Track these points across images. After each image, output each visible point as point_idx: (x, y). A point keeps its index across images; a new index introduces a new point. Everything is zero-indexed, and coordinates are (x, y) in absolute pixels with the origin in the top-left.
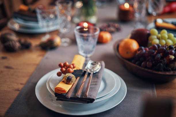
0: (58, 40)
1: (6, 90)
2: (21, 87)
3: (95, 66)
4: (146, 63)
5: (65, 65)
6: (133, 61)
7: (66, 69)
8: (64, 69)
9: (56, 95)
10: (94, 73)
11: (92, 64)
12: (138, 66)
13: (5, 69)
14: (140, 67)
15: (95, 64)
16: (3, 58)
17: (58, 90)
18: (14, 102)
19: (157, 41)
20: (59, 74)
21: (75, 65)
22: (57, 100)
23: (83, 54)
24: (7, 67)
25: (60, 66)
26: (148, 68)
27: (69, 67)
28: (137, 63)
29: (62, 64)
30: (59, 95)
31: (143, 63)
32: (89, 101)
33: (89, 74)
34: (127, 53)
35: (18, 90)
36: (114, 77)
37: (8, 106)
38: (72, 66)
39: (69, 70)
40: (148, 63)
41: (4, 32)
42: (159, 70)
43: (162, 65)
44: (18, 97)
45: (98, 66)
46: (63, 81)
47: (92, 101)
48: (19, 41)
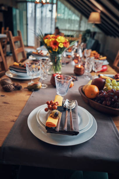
0: (40, 85)
1: (4, 121)
2: (15, 118)
3: (71, 103)
4: (106, 102)
5: (51, 102)
6: (96, 100)
7: (52, 106)
8: (51, 106)
9: (47, 128)
10: (72, 109)
11: (68, 102)
12: (100, 104)
13: (4, 104)
14: (102, 105)
15: (71, 102)
16: (2, 96)
17: (49, 124)
18: (10, 132)
19: (111, 87)
20: (46, 110)
21: (58, 103)
22: (47, 132)
23: (60, 95)
24: (5, 103)
25: (47, 103)
26: (108, 106)
27: (55, 104)
28: (99, 102)
29: (49, 102)
30: (49, 128)
31: (104, 102)
32: (74, 134)
33: (69, 110)
34: (92, 94)
35: (13, 121)
36: (87, 114)
37: (6, 135)
38: (57, 104)
39: (55, 107)
40: (107, 102)
41: (3, 78)
42: (116, 107)
43: (118, 104)
44: (13, 127)
45: (74, 103)
46: (51, 116)
47: (76, 133)
48: (14, 85)
